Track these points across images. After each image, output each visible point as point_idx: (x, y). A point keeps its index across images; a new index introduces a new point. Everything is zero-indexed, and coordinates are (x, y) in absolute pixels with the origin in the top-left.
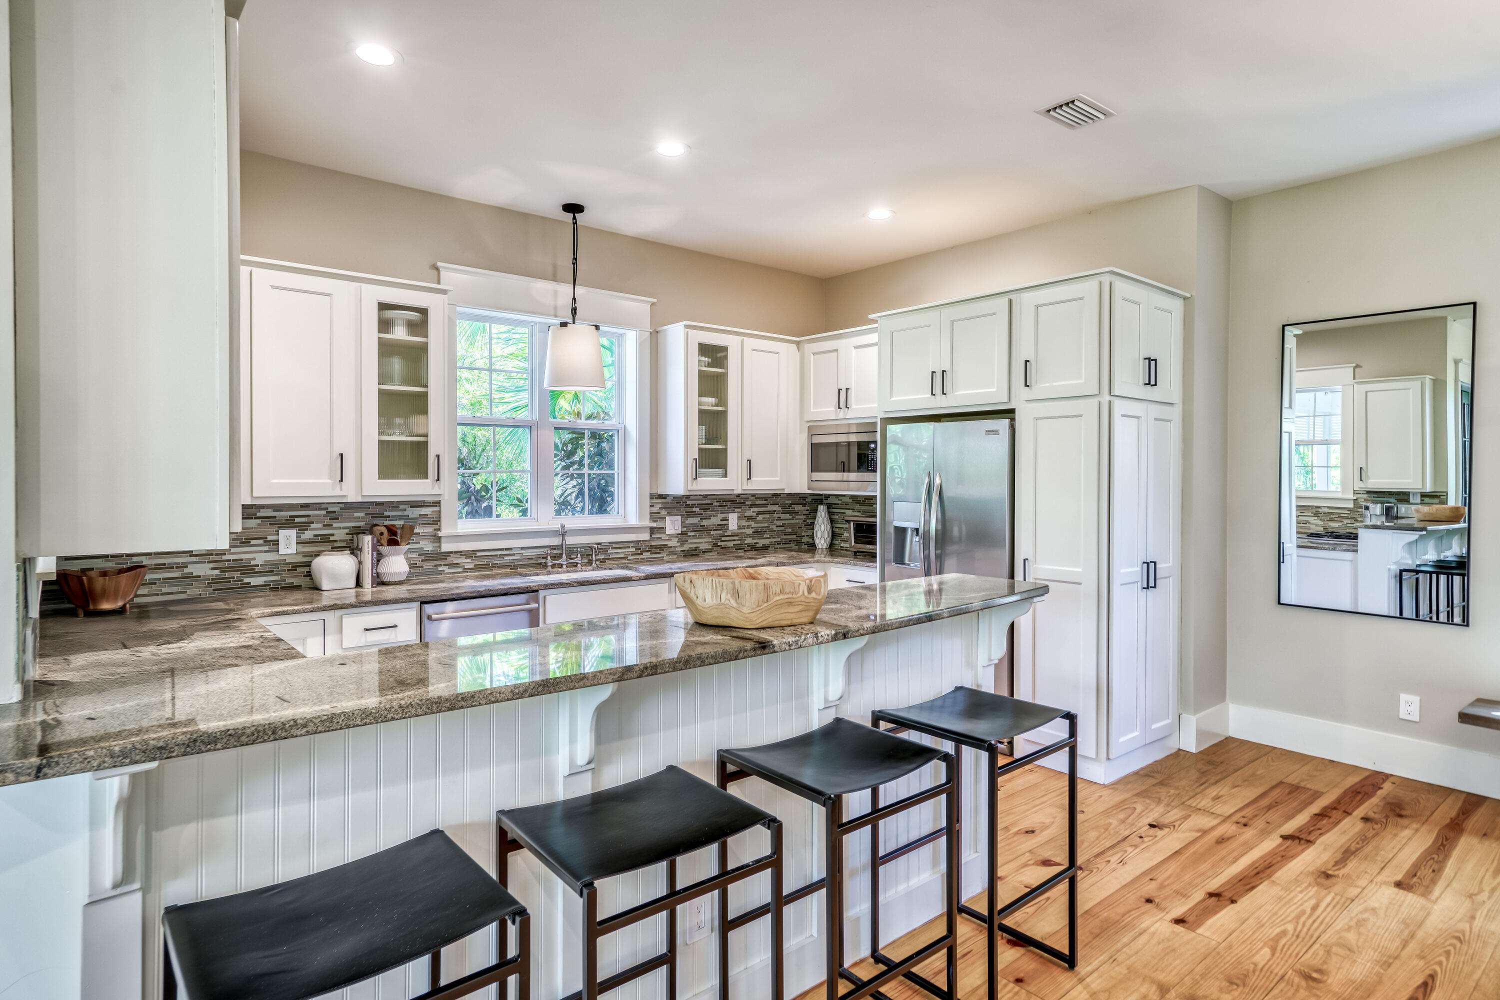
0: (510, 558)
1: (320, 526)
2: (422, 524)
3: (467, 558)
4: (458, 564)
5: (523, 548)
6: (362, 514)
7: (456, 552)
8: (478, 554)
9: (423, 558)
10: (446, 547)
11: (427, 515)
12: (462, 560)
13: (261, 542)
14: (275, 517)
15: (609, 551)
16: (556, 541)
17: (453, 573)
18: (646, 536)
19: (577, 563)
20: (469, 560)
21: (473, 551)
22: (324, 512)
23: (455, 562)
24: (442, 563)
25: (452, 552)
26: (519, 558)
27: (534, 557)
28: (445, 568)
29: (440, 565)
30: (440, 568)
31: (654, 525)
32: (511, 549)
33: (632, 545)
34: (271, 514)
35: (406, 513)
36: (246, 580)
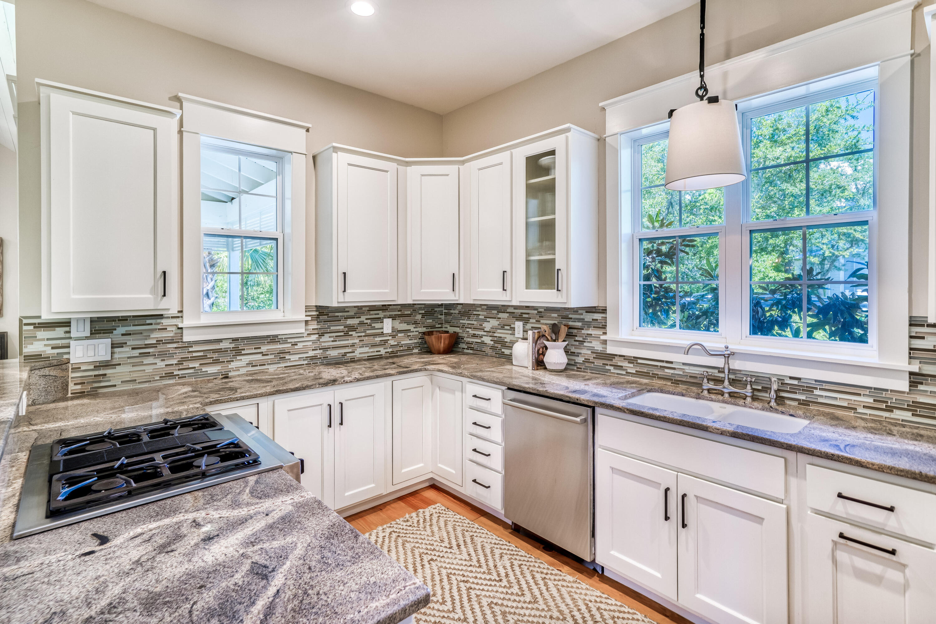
0: (672, 371)
1: (534, 321)
2: (594, 327)
3: (629, 362)
4: (622, 367)
5: (684, 364)
6: (556, 315)
7: (620, 356)
8: (640, 361)
9: (594, 355)
10: (611, 350)
11: (597, 320)
12: (625, 364)
13: (508, 328)
14: (514, 313)
15: (817, 392)
16: (719, 362)
17: (617, 374)
18: (903, 385)
19: (746, 396)
20: (631, 365)
21: (634, 357)
22: (536, 312)
23: (620, 364)
24: (609, 362)
25: (616, 355)
26: (681, 373)
27: (698, 376)
28: (612, 368)
29: (607, 365)
30: (607, 367)
31: (915, 368)
32: (671, 363)
33: (867, 392)
34: (513, 311)
35: (582, 317)
36: (503, 350)
